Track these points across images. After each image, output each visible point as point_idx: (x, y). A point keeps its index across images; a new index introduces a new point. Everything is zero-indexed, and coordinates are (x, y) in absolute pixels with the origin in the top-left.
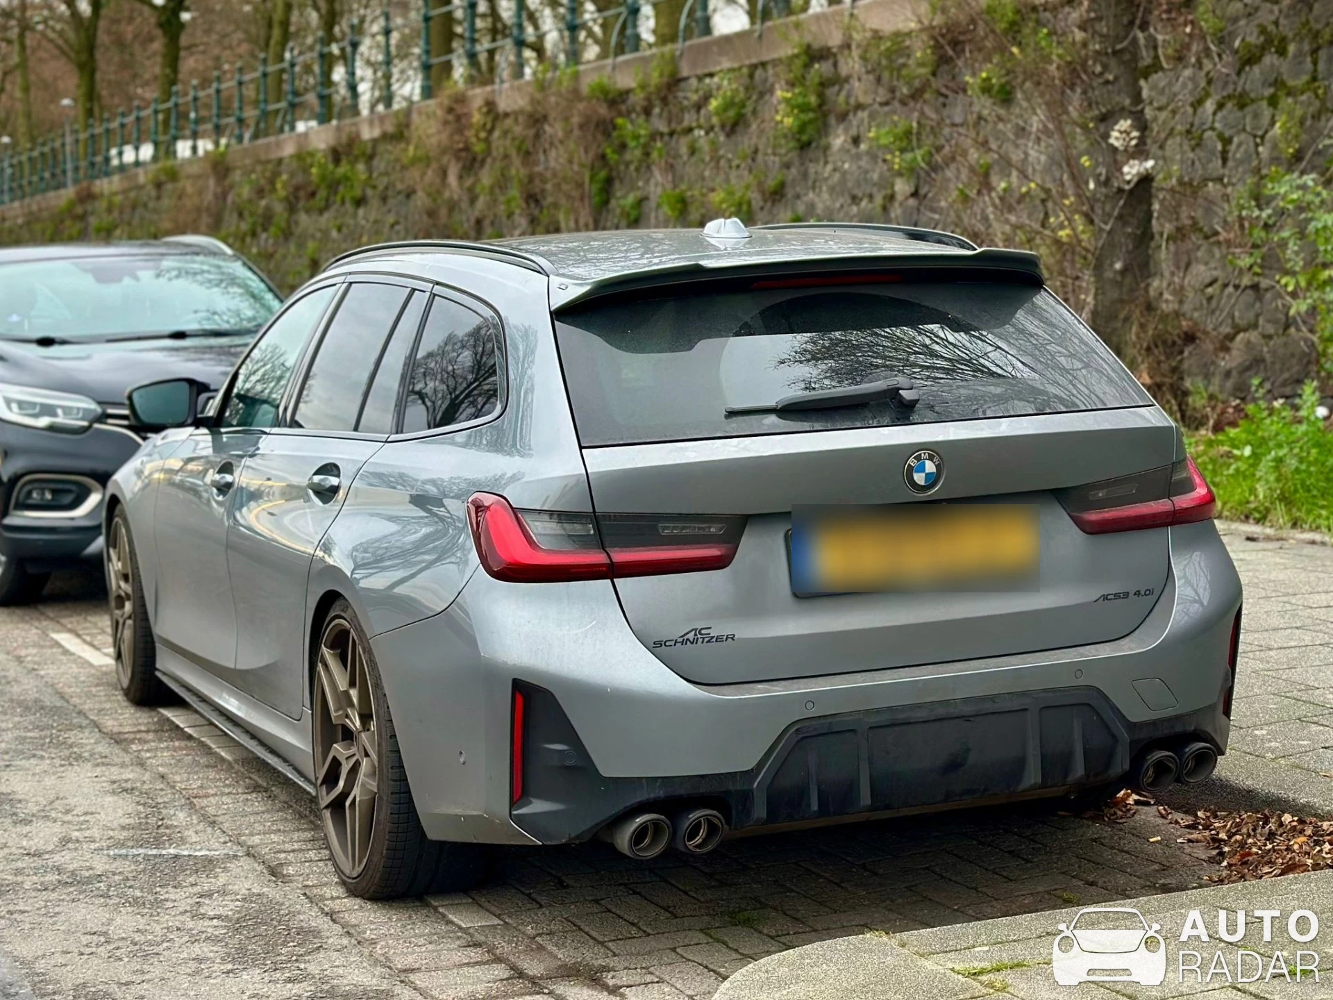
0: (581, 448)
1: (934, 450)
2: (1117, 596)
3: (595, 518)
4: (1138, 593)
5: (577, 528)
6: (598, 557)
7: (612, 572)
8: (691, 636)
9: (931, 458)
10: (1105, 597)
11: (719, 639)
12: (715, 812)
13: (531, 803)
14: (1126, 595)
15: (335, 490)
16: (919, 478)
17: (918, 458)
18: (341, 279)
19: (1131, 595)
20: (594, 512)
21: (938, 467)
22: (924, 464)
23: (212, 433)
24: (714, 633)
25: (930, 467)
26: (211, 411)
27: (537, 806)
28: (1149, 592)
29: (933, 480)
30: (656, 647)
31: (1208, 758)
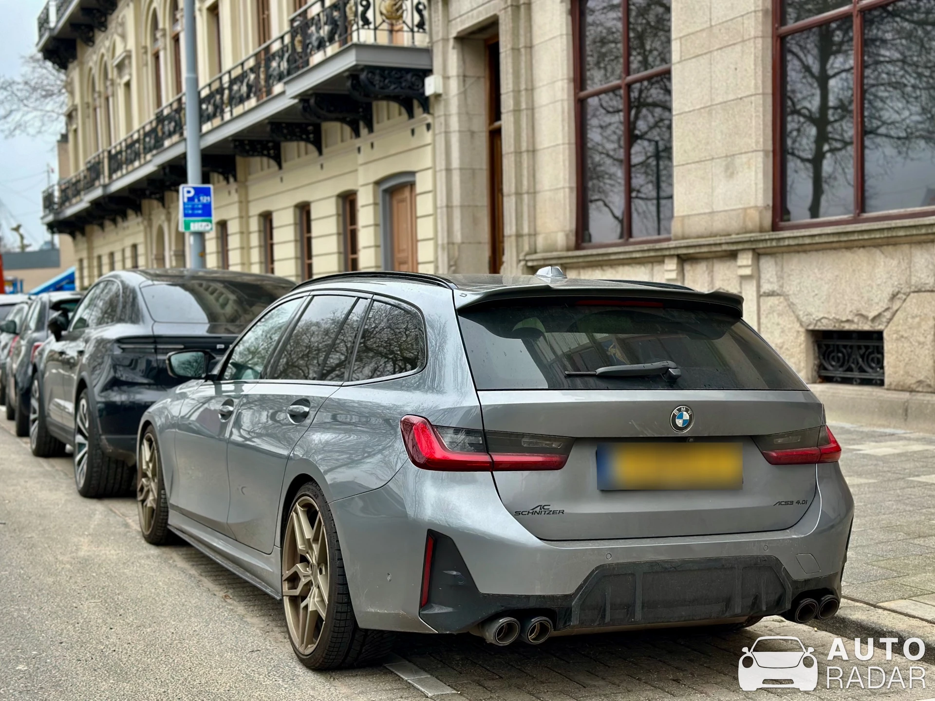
0: (477, 390)
1: (689, 406)
2: (787, 503)
3: (484, 433)
4: (798, 502)
5: (472, 439)
6: (484, 458)
7: (492, 467)
8: (538, 509)
9: (687, 411)
10: (780, 503)
11: (554, 512)
12: (547, 619)
13: (432, 607)
14: (792, 503)
15: (305, 415)
16: (679, 422)
17: (679, 410)
18: (307, 294)
19: (794, 503)
20: (484, 430)
21: (690, 416)
22: (682, 414)
23: (215, 384)
24: (552, 508)
25: (686, 416)
26: (216, 372)
27: (437, 610)
28: (805, 502)
29: (687, 423)
30: (517, 514)
31: (834, 605)
